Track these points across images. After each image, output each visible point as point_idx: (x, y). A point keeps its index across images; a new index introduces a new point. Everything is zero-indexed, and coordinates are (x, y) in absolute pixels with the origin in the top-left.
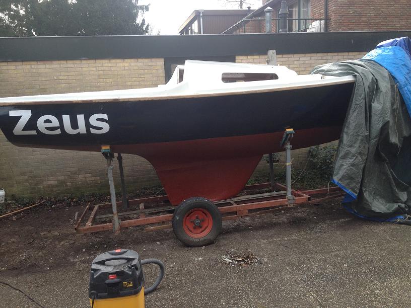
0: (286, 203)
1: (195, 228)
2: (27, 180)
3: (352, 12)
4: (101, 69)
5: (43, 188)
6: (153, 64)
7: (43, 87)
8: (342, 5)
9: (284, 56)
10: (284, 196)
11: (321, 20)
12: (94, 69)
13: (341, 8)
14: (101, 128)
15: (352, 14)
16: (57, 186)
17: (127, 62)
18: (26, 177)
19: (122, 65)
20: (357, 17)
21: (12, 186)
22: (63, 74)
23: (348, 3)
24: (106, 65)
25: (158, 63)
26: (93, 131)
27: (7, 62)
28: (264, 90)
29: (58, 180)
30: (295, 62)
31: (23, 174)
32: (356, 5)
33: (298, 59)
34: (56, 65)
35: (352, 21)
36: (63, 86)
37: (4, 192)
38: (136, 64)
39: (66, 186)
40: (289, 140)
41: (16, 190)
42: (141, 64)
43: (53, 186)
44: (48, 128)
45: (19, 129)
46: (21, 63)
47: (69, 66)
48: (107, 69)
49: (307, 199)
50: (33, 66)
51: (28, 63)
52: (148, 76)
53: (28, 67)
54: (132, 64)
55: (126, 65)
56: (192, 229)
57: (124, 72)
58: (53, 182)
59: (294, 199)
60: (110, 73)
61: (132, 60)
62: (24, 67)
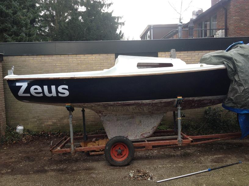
0: (177, 143)
1: (118, 155)
2: (36, 121)
3: (242, 24)
4: (79, 60)
5: (45, 126)
6: (109, 57)
7: (47, 69)
8: (236, 20)
9: (189, 52)
10: (176, 139)
11: (222, 29)
12: (76, 60)
13: (235, 22)
14: (64, 94)
15: (243, 26)
16: (52, 125)
17: (94, 56)
18: (36, 119)
19: (91, 57)
20: (246, 27)
21: (28, 124)
22: (58, 62)
23: (240, 19)
24: (82, 57)
25: (111, 56)
26: (60, 95)
27: (29, 56)
28: (161, 73)
29: (53, 122)
30: (196, 56)
31: (34, 118)
32: (245, 20)
33: (198, 54)
34: (54, 57)
35: (243, 30)
36: (58, 69)
37: (23, 127)
38: (99, 57)
39: (57, 125)
40: (179, 104)
41: (30, 127)
42: (102, 57)
43: (50, 125)
44: (36, 93)
45: (21, 92)
46: (36, 56)
47: (62, 58)
48: (82, 60)
49: (191, 142)
50: (42, 58)
51: (40, 56)
52: (106, 64)
53: (40, 58)
54: (97, 57)
55: (94, 57)
56: (116, 155)
57: (92, 62)
58: (50, 123)
59: (182, 141)
60: (84, 62)
61: (97, 55)
62: (37, 58)
